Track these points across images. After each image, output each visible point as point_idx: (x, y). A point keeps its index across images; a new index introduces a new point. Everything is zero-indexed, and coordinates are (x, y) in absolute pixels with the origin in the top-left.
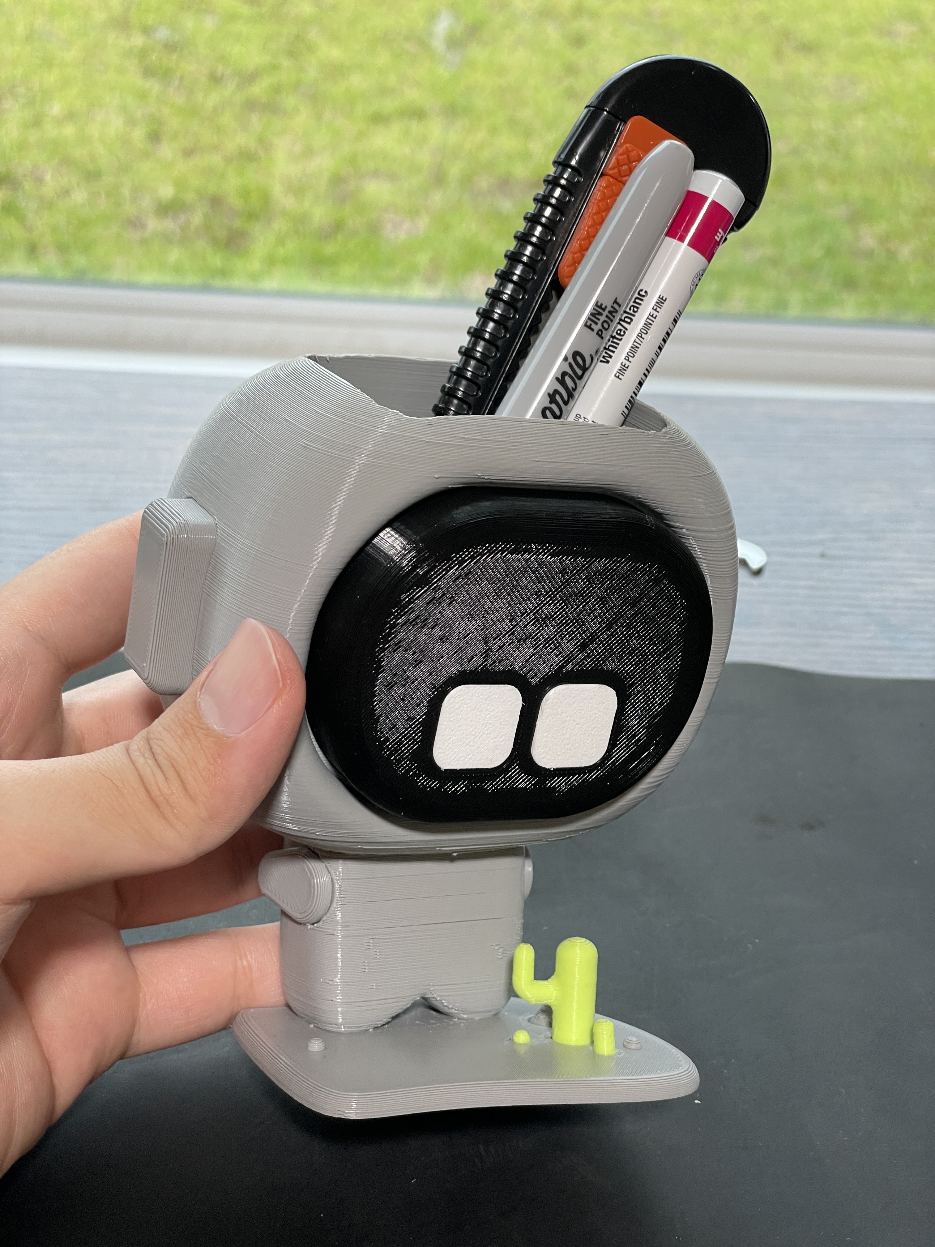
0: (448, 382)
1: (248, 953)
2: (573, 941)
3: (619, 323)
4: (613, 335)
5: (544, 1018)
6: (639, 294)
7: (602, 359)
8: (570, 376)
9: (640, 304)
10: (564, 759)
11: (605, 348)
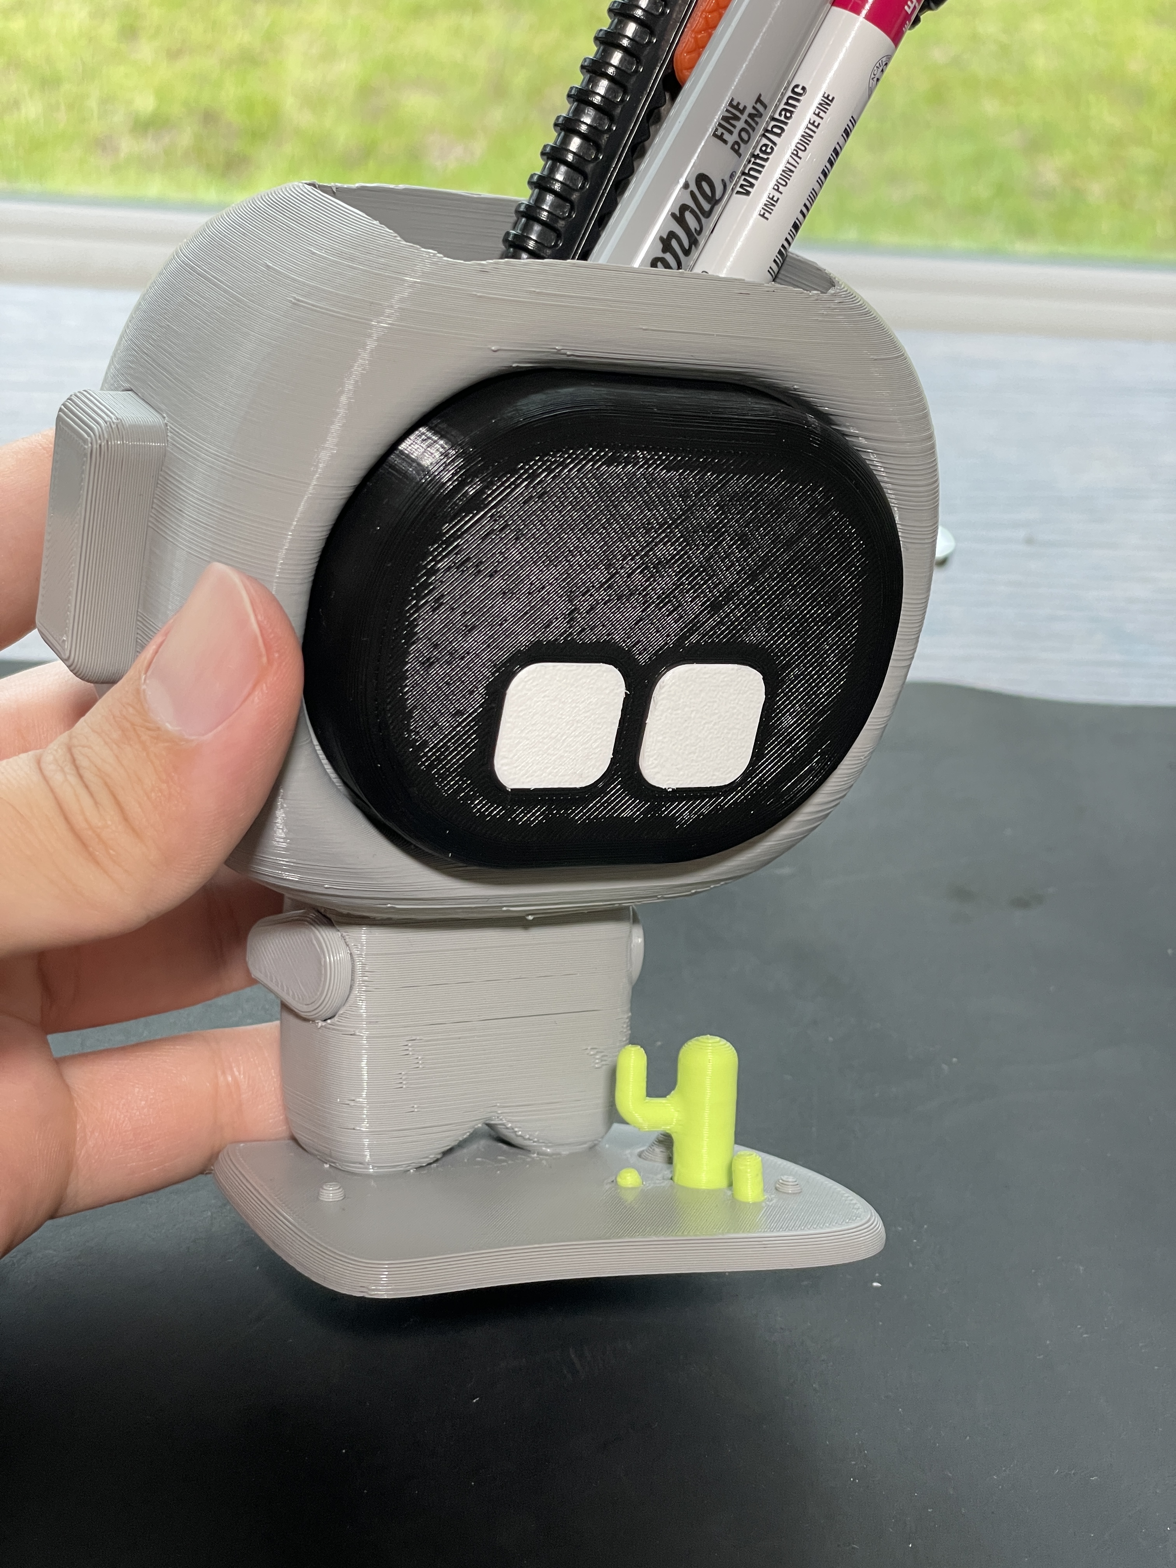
0: (514, 229)
1: (233, 1065)
2: (702, 1040)
3: (764, 135)
4: (756, 154)
5: (662, 1151)
6: (793, 91)
7: (738, 189)
8: (693, 212)
9: (794, 106)
10: (688, 775)
11: (743, 173)
